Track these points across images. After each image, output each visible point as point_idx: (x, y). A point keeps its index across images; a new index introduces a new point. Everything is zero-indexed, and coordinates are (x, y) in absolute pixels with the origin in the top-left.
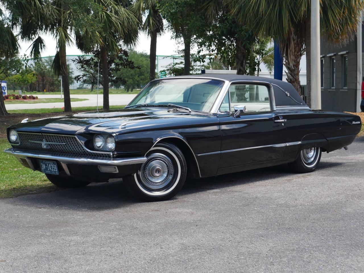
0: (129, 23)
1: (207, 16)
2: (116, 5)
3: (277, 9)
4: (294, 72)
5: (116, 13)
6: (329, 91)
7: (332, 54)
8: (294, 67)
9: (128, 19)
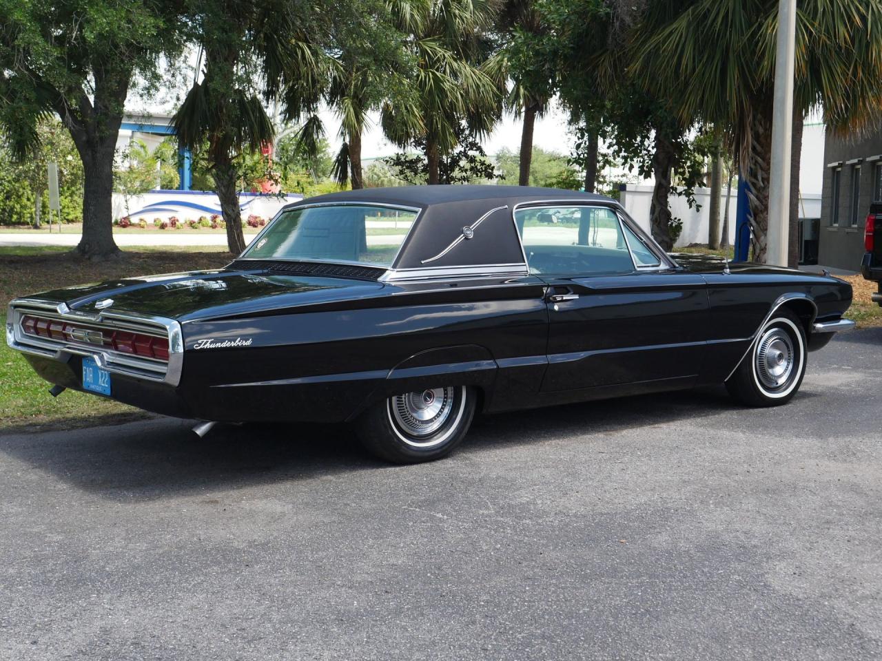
0: (479, 93)
1: (597, 78)
2: (455, 60)
3: (717, 64)
4: (763, 193)
5: (455, 74)
6: (847, 233)
7: (855, 161)
8: (763, 183)
9: (478, 86)
